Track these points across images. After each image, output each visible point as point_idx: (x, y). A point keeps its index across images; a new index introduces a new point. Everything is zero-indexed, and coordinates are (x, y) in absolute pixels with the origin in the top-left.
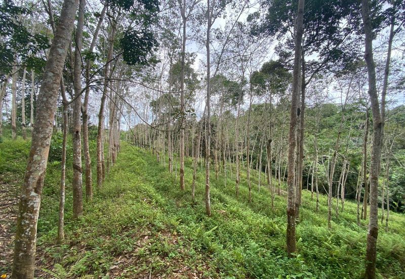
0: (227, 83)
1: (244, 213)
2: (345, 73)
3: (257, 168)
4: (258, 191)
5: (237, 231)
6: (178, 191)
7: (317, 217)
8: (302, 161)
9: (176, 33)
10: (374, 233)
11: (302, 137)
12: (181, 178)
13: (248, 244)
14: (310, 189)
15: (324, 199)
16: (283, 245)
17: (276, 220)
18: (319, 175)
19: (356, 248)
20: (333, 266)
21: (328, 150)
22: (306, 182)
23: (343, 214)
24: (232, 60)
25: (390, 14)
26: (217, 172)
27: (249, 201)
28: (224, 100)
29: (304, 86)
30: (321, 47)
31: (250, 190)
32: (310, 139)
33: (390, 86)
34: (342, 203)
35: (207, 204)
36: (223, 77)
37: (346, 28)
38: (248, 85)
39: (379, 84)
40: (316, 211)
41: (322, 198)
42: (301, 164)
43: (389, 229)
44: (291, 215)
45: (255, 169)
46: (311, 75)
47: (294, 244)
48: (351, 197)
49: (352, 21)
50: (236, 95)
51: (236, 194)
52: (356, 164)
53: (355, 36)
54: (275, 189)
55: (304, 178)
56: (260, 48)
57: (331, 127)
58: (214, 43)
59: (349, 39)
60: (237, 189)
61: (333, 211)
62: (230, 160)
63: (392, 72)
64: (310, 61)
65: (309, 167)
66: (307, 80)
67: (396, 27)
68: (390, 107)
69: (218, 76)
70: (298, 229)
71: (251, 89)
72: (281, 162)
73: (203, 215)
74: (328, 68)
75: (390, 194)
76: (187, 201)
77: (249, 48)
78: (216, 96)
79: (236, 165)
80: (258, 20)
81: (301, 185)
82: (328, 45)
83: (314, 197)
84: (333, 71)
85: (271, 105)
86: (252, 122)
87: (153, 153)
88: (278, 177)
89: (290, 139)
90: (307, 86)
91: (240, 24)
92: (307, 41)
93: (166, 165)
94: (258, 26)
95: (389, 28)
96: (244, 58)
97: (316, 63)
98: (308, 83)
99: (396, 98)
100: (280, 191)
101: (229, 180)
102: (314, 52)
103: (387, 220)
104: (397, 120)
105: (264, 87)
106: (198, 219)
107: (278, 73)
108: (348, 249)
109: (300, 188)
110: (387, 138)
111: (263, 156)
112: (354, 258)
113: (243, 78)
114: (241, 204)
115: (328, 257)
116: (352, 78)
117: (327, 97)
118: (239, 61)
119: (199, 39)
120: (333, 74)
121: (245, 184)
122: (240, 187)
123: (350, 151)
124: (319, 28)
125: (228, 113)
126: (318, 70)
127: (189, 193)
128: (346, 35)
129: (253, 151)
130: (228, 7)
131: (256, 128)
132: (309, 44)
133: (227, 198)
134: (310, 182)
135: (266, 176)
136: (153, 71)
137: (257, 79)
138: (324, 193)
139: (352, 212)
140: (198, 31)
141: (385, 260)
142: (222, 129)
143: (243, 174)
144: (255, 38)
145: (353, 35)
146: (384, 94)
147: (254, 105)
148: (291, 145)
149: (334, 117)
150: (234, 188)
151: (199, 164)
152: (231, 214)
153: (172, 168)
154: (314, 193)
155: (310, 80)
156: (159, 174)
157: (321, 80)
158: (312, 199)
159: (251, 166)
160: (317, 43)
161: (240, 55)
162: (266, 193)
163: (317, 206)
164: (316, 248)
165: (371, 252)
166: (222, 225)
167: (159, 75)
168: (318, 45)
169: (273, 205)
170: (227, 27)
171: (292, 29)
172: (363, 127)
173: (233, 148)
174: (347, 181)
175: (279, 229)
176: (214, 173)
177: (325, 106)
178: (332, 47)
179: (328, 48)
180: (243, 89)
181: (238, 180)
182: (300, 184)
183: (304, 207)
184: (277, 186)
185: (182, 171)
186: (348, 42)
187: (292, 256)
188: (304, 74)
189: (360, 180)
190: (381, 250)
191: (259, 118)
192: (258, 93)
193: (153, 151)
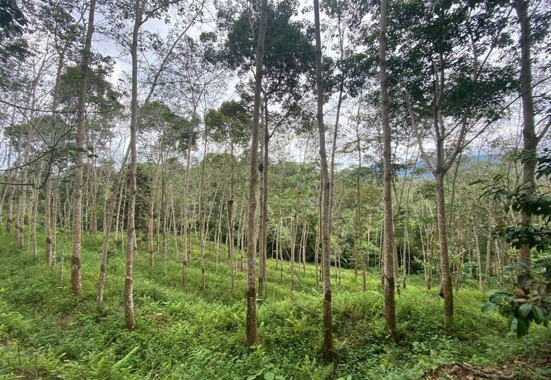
0: (169, 116)
1: (192, 309)
2: (304, 132)
3: (215, 240)
4: (215, 270)
5: (178, 340)
6: (66, 299)
7: (281, 290)
8: (266, 226)
9: (75, 15)
10: (328, 297)
11: (266, 197)
12: (75, 274)
13: (192, 356)
14: (275, 257)
15: (288, 266)
16: (243, 339)
17: (235, 306)
18: (283, 239)
19: (315, 316)
20: (295, 345)
21: (290, 211)
22: (271, 249)
23: (304, 280)
24: (178, 86)
25: (339, 81)
26: (151, 252)
27: (201, 289)
28: (166, 142)
29: (267, 138)
30: (283, 98)
31: (203, 272)
32: (274, 199)
33: (338, 149)
34: (304, 267)
35: (127, 309)
36: (163, 106)
37: (305, 85)
38: (202, 127)
39: (328, 147)
40: (280, 282)
41: (286, 265)
42: (265, 229)
43: (342, 286)
44: (251, 296)
45: (213, 240)
46: (274, 127)
47: (255, 332)
48: (311, 260)
49: (311, 79)
50: (185, 136)
51: (181, 282)
52: (314, 224)
53: (312, 95)
54: (236, 264)
55: (269, 245)
56: (216, 80)
57: (293, 186)
58: (148, 51)
59: (307, 96)
60: (184, 274)
61: (296, 278)
62: (176, 231)
63: (340, 136)
64: (272, 111)
65: (273, 232)
66: (270, 132)
67: (343, 94)
68: (338, 169)
69: (156, 104)
70: (260, 311)
71: (207, 133)
72: (245, 228)
73: (119, 331)
74: (289, 123)
75: (341, 252)
76: (86, 314)
77: (202, 76)
78: (153, 133)
79: (184, 238)
80: (215, 44)
81: (266, 254)
82: (289, 99)
83: (279, 266)
84: (294, 128)
85: (232, 156)
86: (209, 177)
87: (8, 230)
88: (240, 247)
89: (250, 200)
90: (270, 139)
91: (190, 40)
92: (270, 88)
93: (38, 251)
94: (214, 51)
95: (338, 94)
96: (195, 88)
97: (278, 115)
98: (271, 136)
99: (342, 161)
100: (243, 266)
101: (172, 262)
102: (276, 103)
103: (340, 278)
104: (344, 181)
105: (224, 133)
106: (108, 340)
107: (240, 118)
108: (308, 320)
109: (264, 258)
110: (336, 199)
111: (224, 222)
112: (314, 328)
113: (194, 114)
114: (189, 296)
115: (290, 336)
116: (309, 138)
117: (288, 154)
118: (188, 90)
119: (121, 39)
120: (293, 130)
121: (197, 265)
122: (190, 270)
123: (309, 212)
124: (281, 78)
125: (173, 160)
126: (280, 124)
127: (93, 297)
128: (305, 92)
129: (209, 216)
130: (172, 10)
131: (215, 185)
132: (271, 93)
133: (167, 291)
134: (275, 249)
135: (227, 248)
136: (16, 68)
137: (213, 119)
138: (288, 260)
139: (312, 276)
140: (120, 26)
141: (340, 322)
142: (164, 184)
143: (195, 251)
144: (211, 65)
145: (310, 93)
146: (333, 156)
147: (212, 154)
148: (251, 207)
149: (295, 176)
150: (179, 274)
151: (119, 243)
152: (171, 314)
153: (53, 255)
154: (279, 261)
155: (273, 133)
156: (22, 271)
157: (283, 135)
158: (276, 269)
159: (206, 238)
160: (279, 94)
161: (189, 82)
162: (226, 271)
163: (282, 275)
164: (278, 329)
165: (327, 318)
166: (154, 338)
167: (31, 77)
168: (280, 96)
169: (233, 286)
170: (170, 37)
171: (255, 69)
172: (319, 187)
173: (181, 213)
174: (308, 243)
175: (239, 319)
176: (147, 254)
177: (287, 163)
178: (293, 101)
179: (289, 101)
180: (195, 130)
181: (186, 260)
182: (264, 253)
183: (269, 280)
184: (239, 260)
185: (75, 261)
186: (306, 100)
187: (252, 350)
188: (267, 124)
189: (317, 240)
190: (336, 312)
191: (218, 172)
192: (216, 138)
193: (8, 225)
